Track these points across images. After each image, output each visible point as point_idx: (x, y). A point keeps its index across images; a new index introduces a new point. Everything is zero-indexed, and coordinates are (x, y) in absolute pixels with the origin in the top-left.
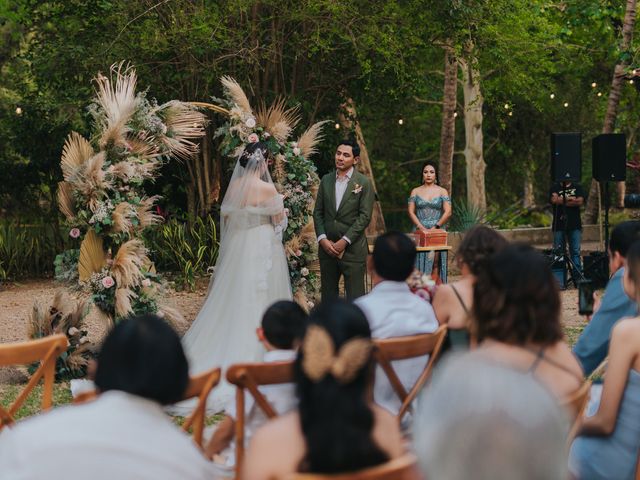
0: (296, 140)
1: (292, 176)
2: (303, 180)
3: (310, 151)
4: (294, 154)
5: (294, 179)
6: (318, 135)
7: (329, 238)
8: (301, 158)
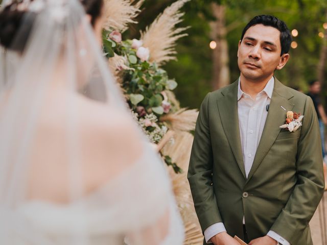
0: (138, 37)
1: (138, 98)
2: (155, 105)
3: (162, 56)
4: (138, 59)
5: (140, 104)
6: (177, 26)
7: (231, 232)
8: (151, 64)
